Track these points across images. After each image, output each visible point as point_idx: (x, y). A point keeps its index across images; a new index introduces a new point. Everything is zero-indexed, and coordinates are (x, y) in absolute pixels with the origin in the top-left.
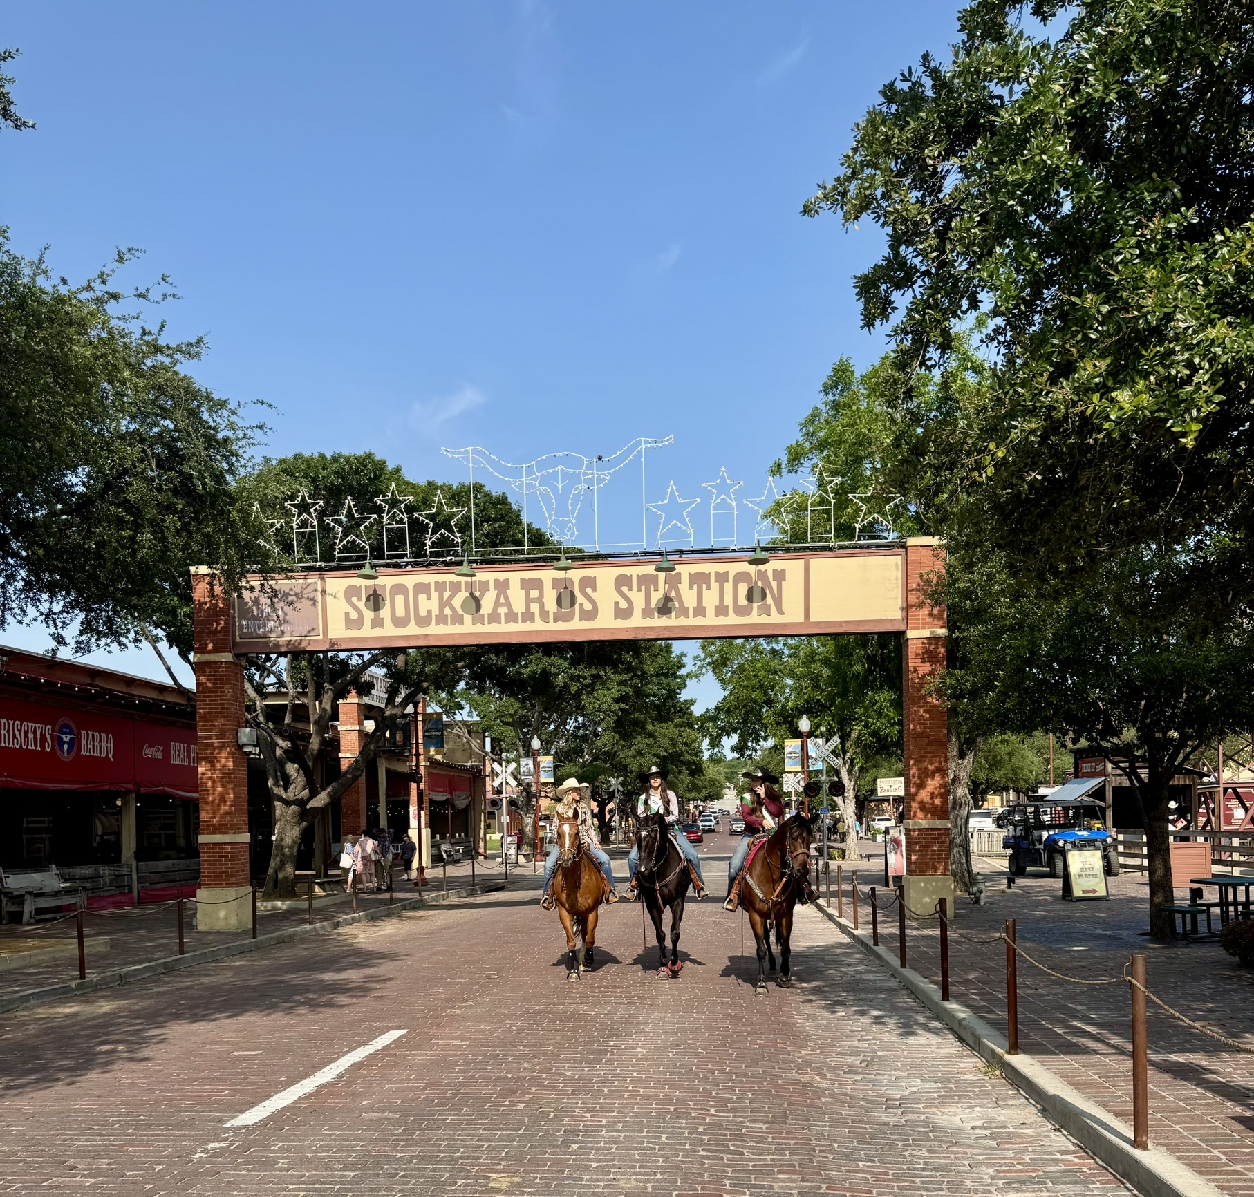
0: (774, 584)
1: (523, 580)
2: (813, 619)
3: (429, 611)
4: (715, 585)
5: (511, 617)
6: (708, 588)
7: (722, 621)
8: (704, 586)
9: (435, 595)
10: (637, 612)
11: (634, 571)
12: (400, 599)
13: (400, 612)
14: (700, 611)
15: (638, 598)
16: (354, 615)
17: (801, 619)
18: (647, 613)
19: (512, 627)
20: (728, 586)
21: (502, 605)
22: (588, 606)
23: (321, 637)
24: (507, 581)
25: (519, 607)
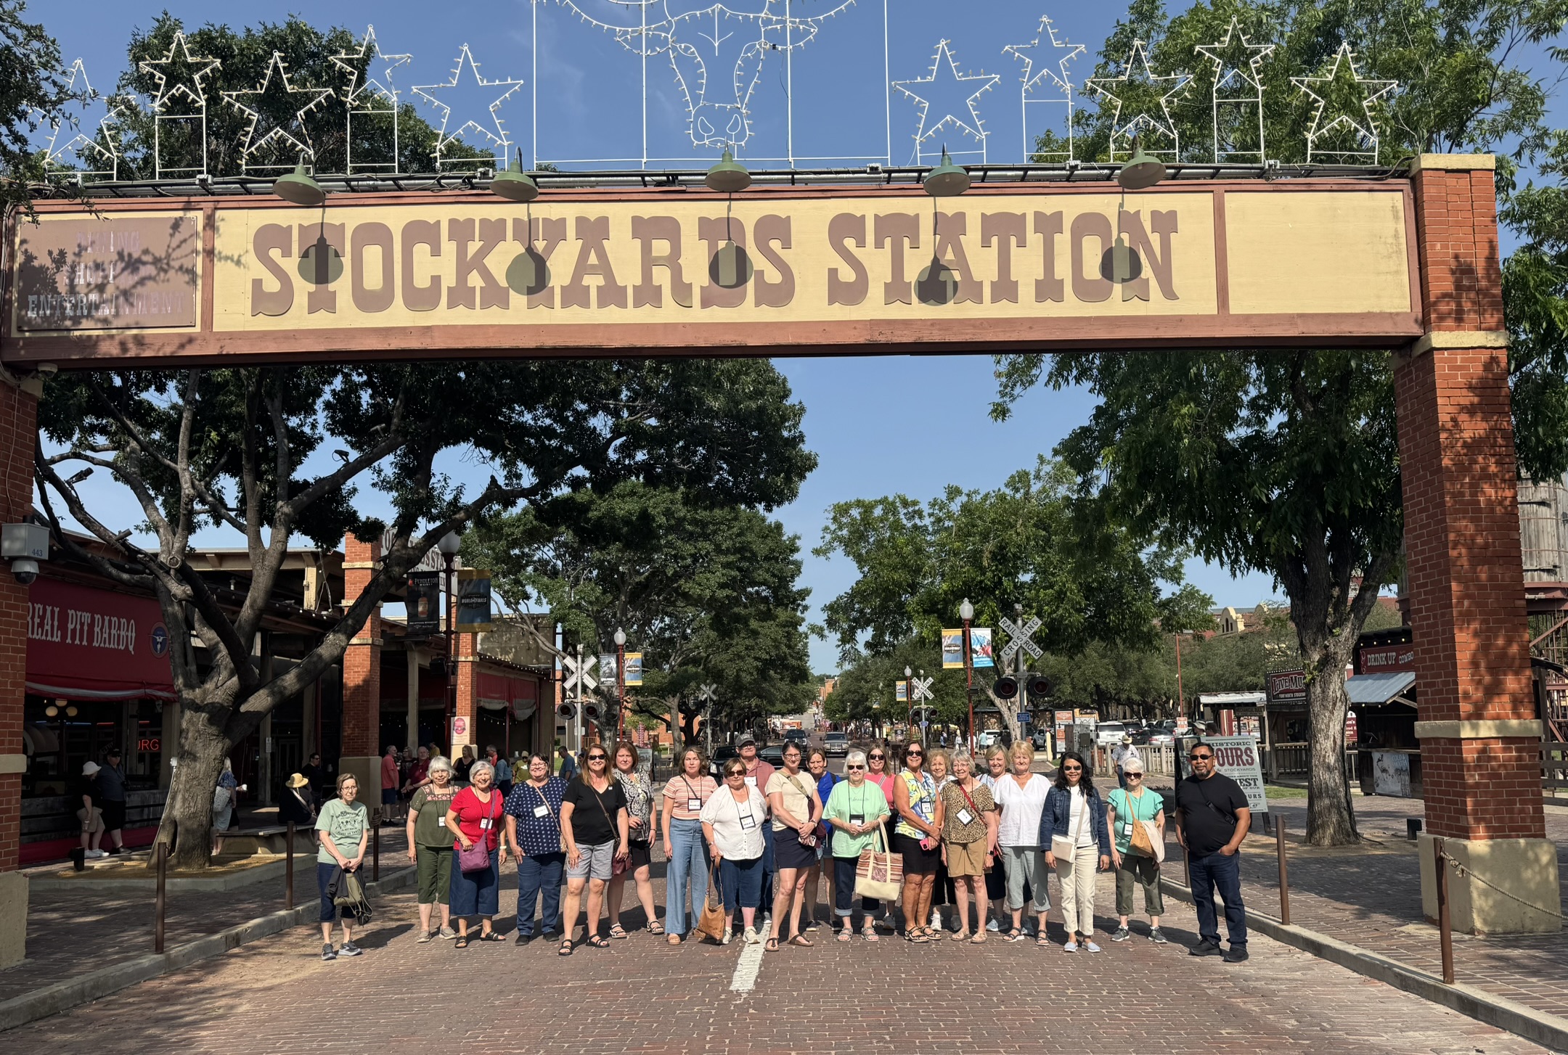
0: (1155, 239)
1: (637, 221)
2: (1235, 309)
3: (436, 280)
4: (1034, 239)
5: (612, 294)
6: (1022, 244)
7: (1049, 309)
8: (1013, 240)
9: (449, 247)
10: (876, 291)
11: (869, 209)
12: (373, 254)
13: (373, 279)
14: (1005, 289)
15: (877, 262)
16: (272, 285)
17: (1211, 308)
18: (895, 291)
19: (613, 315)
20: (1063, 241)
21: (593, 270)
22: (773, 276)
23: (198, 329)
24: (603, 222)
25: (628, 274)
